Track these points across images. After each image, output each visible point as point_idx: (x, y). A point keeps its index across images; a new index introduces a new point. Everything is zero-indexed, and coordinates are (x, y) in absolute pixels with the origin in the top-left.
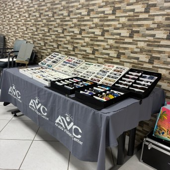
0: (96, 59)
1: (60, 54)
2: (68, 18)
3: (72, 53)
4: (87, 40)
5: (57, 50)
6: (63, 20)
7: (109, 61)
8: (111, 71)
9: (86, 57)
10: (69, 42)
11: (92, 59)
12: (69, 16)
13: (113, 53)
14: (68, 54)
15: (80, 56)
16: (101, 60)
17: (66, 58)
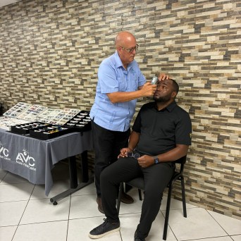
0: (58, 105)
1: (25, 104)
2: (30, 69)
3: (37, 101)
4: (49, 88)
5: (23, 100)
6: (26, 70)
7: (68, 106)
8: (66, 114)
9: (50, 105)
10: (34, 92)
12: (31, 66)
13: (71, 99)
14: (33, 102)
15: (44, 104)
16: (62, 106)
17: (31, 107)
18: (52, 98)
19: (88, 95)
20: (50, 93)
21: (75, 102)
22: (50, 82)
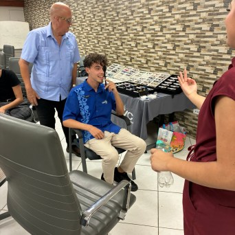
0: (149, 68)
1: (119, 65)
2: (126, 33)
3: (130, 63)
4: (142, 52)
5: (116, 61)
6: (122, 34)
8: (156, 77)
9: (141, 67)
10: (127, 54)
11: (146, 68)
12: (127, 31)
13: (162, 63)
14: (126, 64)
15: (136, 66)
16: (152, 69)
17: (124, 68)
18: (143, 61)
19: (179, 60)
20: (142, 56)
21: (166, 66)
22: (143, 46)
